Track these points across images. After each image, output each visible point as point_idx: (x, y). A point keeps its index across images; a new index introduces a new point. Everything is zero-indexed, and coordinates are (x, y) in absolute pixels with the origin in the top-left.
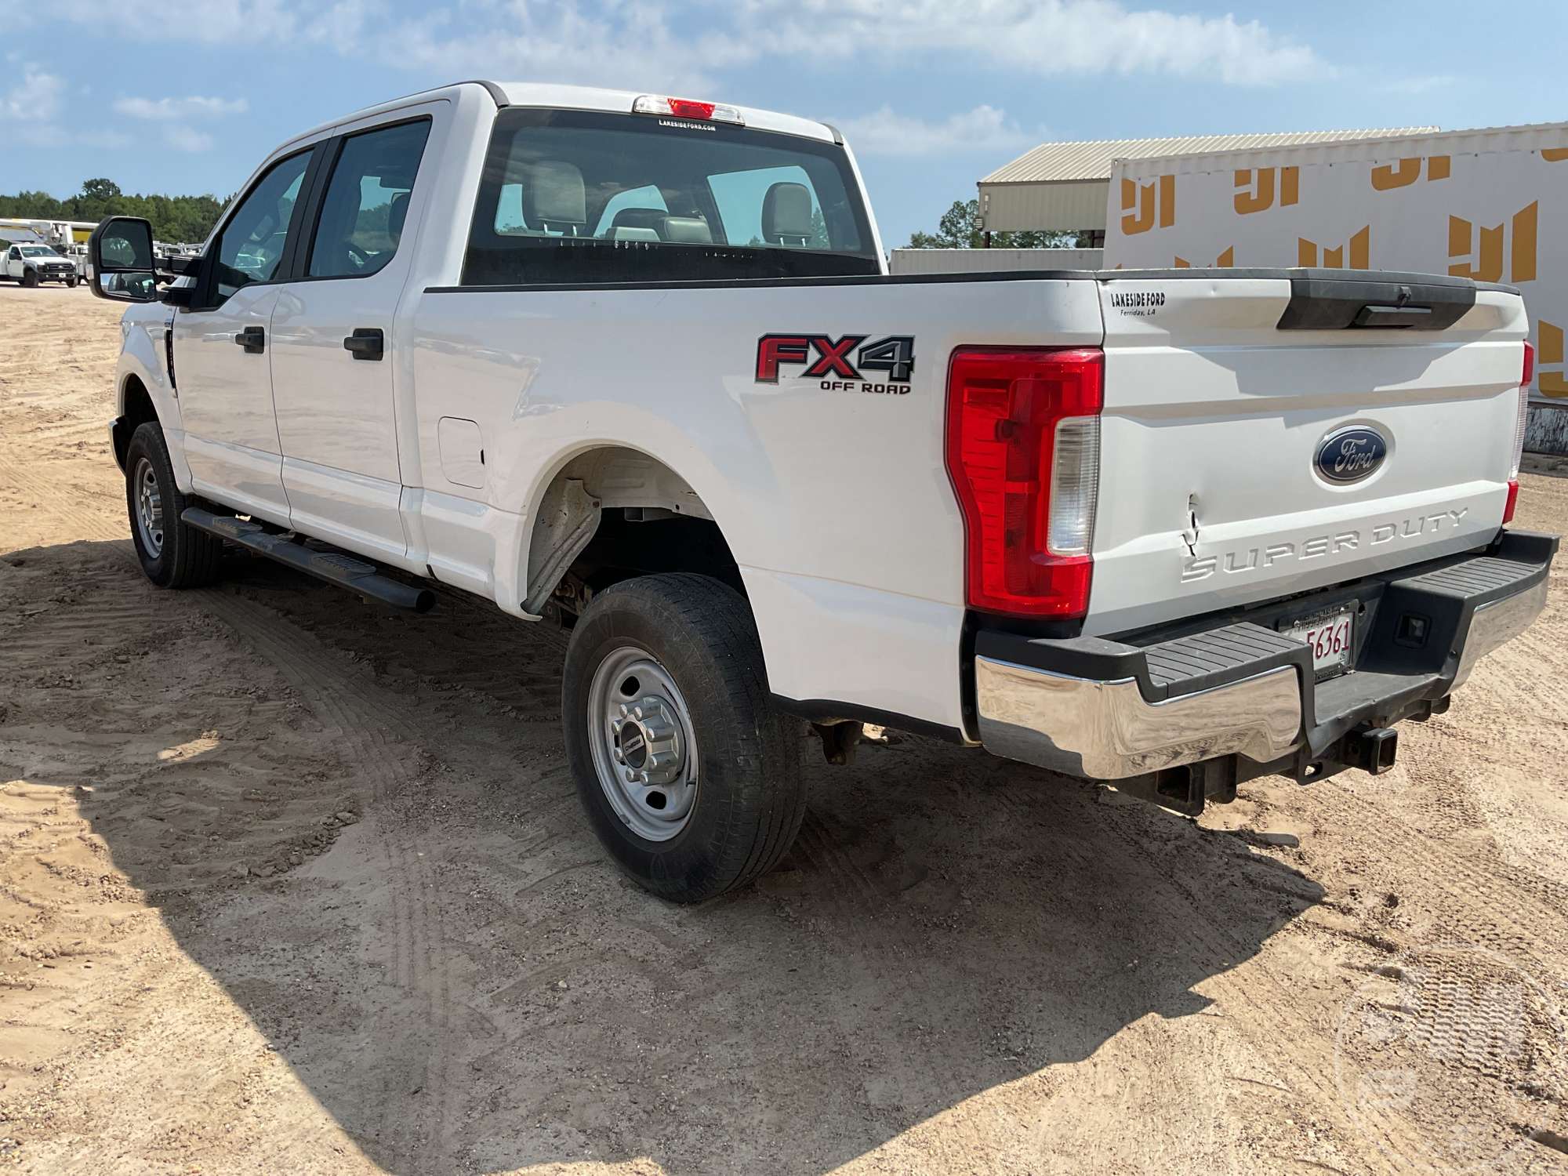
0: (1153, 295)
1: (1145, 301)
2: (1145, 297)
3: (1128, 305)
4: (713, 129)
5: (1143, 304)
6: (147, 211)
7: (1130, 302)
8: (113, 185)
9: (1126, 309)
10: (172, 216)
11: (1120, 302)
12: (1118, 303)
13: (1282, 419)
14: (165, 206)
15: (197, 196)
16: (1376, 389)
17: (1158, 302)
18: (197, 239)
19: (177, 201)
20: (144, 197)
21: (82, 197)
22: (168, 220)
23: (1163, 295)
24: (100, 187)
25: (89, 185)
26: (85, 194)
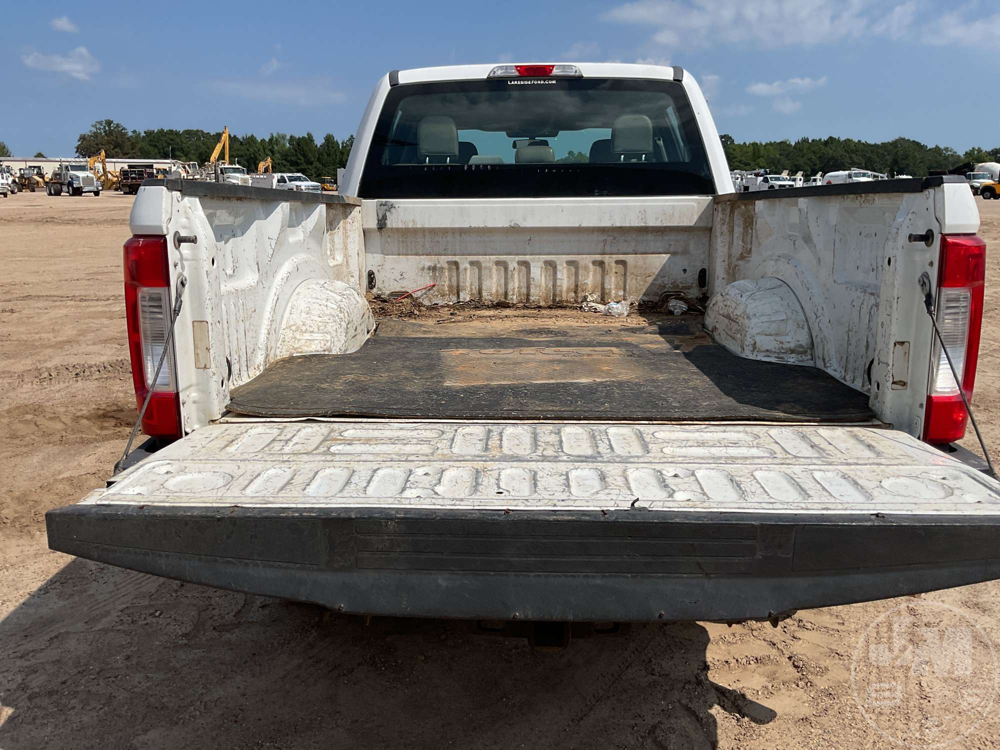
4: (554, 82)
8: (731, 138)
10: (762, 155)
14: (758, 149)
15: (778, 141)
19: (767, 144)
20: (747, 144)
22: (759, 157)
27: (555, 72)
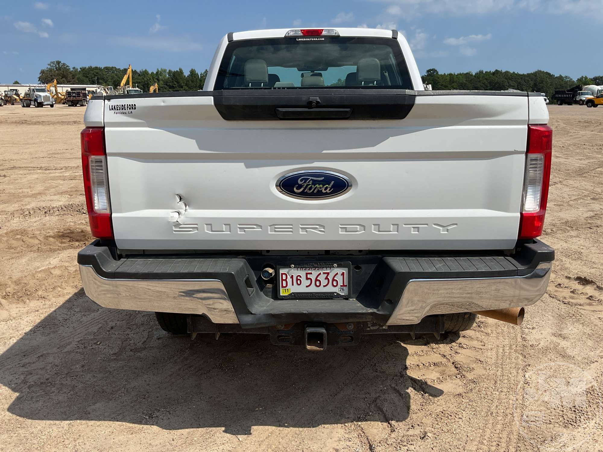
0: (130, 105)
1: (126, 108)
2: (126, 106)
3: (117, 110)
4: (323, 39)
5: (125, 109)
6: (447, 79)
7: (118, 108)
8: (436, 70)
9: (116, 111)
10: (455, 81)
11: (113, 108)
12: (112, 109)
13: (243, 163)
14: (453, 77)
15: (465, 72)
16: (324, 152)
17: (132, 108)
18: (462, 88)
19: (458, 75)
20: (446, 74)
21: (425, 76)
22: (453, 82)
23: (135, 105)
24: (432, 72)
25: (428, 71)
26: (426, 74)
27: (324, 33)
